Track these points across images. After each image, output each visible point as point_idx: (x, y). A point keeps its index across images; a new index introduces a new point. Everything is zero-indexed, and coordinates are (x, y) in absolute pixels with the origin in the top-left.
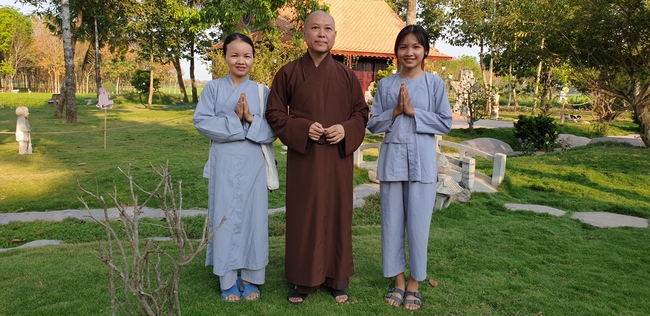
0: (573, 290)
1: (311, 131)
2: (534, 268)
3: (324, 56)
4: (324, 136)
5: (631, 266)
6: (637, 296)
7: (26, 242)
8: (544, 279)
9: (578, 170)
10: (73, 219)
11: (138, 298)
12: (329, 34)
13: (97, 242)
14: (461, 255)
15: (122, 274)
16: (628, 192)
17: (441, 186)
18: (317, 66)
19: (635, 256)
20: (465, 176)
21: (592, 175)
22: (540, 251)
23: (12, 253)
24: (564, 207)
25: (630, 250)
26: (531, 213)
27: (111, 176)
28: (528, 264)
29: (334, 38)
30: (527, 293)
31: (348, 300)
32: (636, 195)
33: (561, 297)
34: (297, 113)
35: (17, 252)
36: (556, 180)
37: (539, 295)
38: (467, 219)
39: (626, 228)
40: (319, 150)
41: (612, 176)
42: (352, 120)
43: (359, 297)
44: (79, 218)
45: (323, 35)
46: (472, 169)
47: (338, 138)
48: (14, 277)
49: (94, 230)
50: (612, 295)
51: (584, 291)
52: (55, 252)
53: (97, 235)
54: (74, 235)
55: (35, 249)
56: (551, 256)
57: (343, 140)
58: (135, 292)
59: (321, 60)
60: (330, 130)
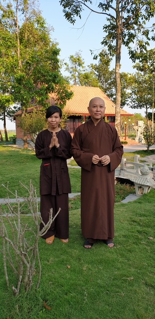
1: (93, 159)
3: (99, 120)
4: (100, 162)
11: (20, 255)
12: (102, 110)
15: (12, 243)
17: (146, 182)
18: (96, 125)
20: (154, 175)
29: (104, 111)
34: (86, 150)
40: (97, 169)
42: (114, 153)
43: (120, 243)
45: (99, 110)
47: (107, 163)
57: (110, 164)
58: (18, 252)
59: (97, 122)
60: (103, 158)
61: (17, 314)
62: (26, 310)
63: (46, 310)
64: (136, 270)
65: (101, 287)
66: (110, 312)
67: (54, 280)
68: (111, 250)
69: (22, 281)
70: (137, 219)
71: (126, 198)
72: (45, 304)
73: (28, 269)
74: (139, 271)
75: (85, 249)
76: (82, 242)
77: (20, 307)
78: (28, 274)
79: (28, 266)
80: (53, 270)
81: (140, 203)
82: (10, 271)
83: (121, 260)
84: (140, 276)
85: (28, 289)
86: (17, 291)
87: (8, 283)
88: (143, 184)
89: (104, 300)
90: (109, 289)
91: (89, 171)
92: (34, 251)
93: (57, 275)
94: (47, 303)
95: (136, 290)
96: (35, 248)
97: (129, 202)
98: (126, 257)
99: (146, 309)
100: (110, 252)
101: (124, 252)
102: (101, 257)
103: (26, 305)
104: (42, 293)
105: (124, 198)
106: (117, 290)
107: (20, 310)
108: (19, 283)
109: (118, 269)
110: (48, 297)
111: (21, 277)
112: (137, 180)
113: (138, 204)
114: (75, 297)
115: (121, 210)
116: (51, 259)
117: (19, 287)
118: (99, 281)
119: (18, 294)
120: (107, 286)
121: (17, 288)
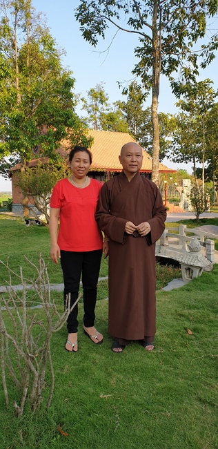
3: (134, 174)
11: (25, 359)
12: (139, 159)
15: (14, 341)
17: (196, 261)
18: (130, 181)
20: (209, 253)
31: (154, 348)
38: (215, 283)
45: (135, 160)
46: (213, 247)
47: (146, 232)
58: (23, 354)
59: (132, 177)
60: (140, 226)
61: (21, 444)
62: (33, 437)
63: (61, 437)
64: (186, 381)
65: (138, 405)
66: (152, 438)
67: (71, 396)
68: (150, 354)
69: (27, 396)
70: (186, 312)
71: (169, 284)
72: (60, 428)
73: (37, 379)
74: (189, 383)
75: (114, 354)
76: (110, 344)
77: (25, 433)
78: (36, 386)
79: (37, 374)
80: (70, 382)
81: (188, 290)
82: (10, 382)
83: (164, 367)
84: (192, 389)
85: (35, 407)
86: (21, 410)
87: (7, 399)
88: (192, 264)
89: (143, 422)
90: (150, 407)
91: (121, 244)
92: (44, 353)
93: (75, 389)
94: (63, 427)
95: (186, 408)
96: (46, 349)
97: (173, 290)
98: (171, 364)
99: (202, 434)
100: (149, 357)
101: (168, 357)
102: (137, 364)
103: (33, 431)
104: (55, 413)
105: (166, 284)
106: (161, 408)
107: (25, 437)
108: (24, 399)
109: (161, 380)
110: (64, 420)
111: (26, 389)
112: (184, 258)
113: (185, 292)
114: (101, 419)
115: (163, 300)
116: (67, 366)
117: (23, 404)
118: (135, 397)
119: (21, 414)
120: (145, 403)
121: (20, 405)
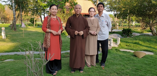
0: (136, 70)
2: (127, 64)
3: (79, 15)
4: (78, 34)
5: (149, 64)
6: (151, 71)
7: (5, 60)
8: (129, 67)
9: (137, 41)
10: (16, 54)
12: (80, 10)
13: (22, 60)
14: (109, 62)
15: (30, 67)
16: (149, 46)
18: (77, 17)
19: (151, 61)
20: (110, 43)
21: (140, 42)
22: (128, 61)
23: (2, 63)
24: (134, 50)
25: (149, 60)
26: (126, 52)
27: (25, 44)
28: (125, 64)
30: (125, 70)
32: (151, 47)
33: (133, 71)
35: (3, 62)
36: (132, 44)
37: (128, 71)
38: (111, 53)
39: (148, 55)
40: (77, 37)
41: (145, 43)
42: (85, 30)
43: (86, 72)
44: (18, 54)
46: (112, 41)
48: (3, 68)
49: (22, 57)
50: (145, 71)
51: (139, 70)
52: (12, 62)
53: (22, 58)
54: (17, 58)
55: (7, 62)
56: (131, 62)
57: (83, 35)
60: (80, 32)
91: (73, 38)
